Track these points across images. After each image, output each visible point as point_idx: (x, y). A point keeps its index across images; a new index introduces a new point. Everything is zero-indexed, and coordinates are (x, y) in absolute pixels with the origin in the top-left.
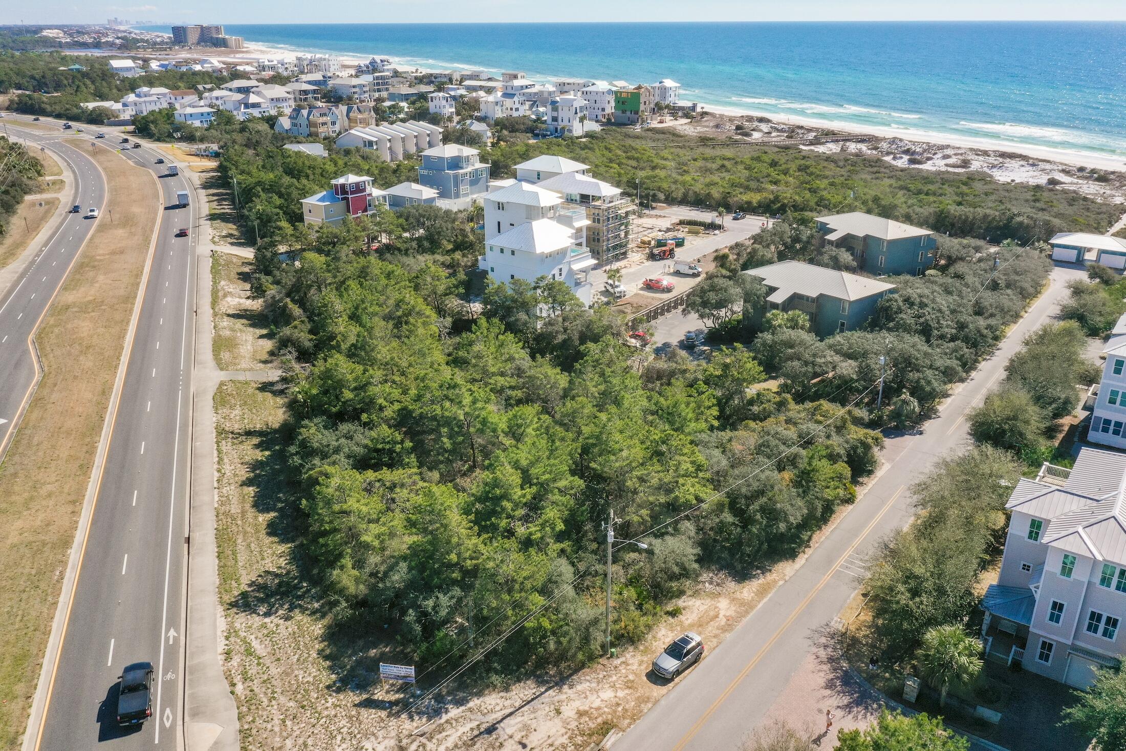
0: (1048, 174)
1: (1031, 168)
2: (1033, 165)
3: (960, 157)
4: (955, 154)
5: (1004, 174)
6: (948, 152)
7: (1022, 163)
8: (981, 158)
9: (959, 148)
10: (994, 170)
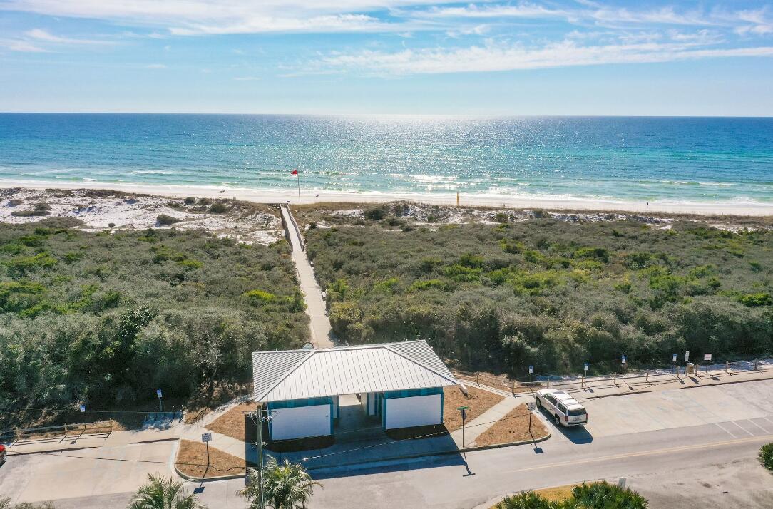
0: (154, 210)
1: (130, 206)
2: (131, 202)
3: (35, 202)
4: (28, 199)
5: (98, 216)
6: (18, 196)
7: (117, 200)
8: (62, 200)
9: (32, 191)
10: (83, 213)
